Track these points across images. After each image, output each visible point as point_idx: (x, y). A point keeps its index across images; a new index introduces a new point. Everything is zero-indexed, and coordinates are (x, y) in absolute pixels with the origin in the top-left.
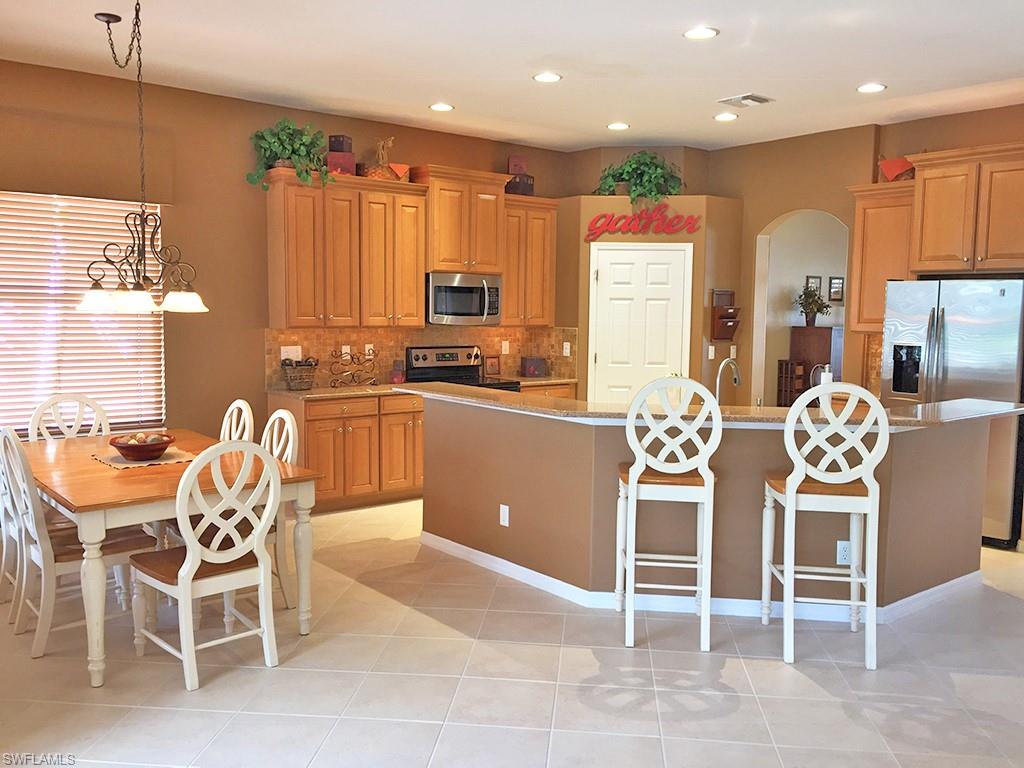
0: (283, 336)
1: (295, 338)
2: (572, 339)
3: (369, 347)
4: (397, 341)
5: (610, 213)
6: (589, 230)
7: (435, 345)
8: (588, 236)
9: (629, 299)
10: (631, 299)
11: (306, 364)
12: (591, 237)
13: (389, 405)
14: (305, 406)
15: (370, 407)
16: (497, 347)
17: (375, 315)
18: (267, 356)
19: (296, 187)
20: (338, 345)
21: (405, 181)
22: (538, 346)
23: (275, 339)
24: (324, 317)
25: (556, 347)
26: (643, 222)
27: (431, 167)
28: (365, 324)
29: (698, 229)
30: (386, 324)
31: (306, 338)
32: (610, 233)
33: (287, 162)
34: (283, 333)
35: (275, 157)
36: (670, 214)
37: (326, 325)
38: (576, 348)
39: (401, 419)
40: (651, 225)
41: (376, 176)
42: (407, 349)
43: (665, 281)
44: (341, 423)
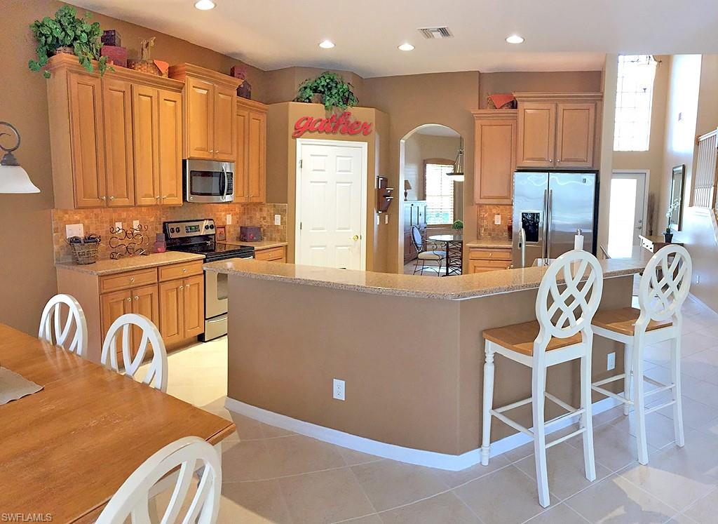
0: (67, 216)
1: (77, 217)
2: (282, 212)
3: (136, 224)
4: (156, 217)
5: (310, 117)
6: (296, 129)
7: (183, 220)
8: (295, 133)
9: (324, 182)
10: (326, 182)
11: (90, 240)
12: (297, 135)
13: (166, 274)
14: (100, 281)
15: (150, 277)
16: (223, 220)
17: (146, 196)
18: (54, 234)
19: (76, 75)
20: (112, 222)
21: (165, 76)
22: (251, 218)
23: (60, 219)
24: (107, 198)
25: (268, 219)
26: (333, 124)
27: (188, 66)
28: (139, 204)
29: (370, 133)
30: (155, 203)
31: (87, 217)
32: (311, 132)
33: (68, 49)
34: (67, 213)
35: (57, 43)
36: (352, 120)
37: (107, 205)
38: (286, 219)
39: (173, 285)
40: (338, 127)
41: (143, 71)
42: (164, 223)
43: (348, 169)
44: (129, 293)
